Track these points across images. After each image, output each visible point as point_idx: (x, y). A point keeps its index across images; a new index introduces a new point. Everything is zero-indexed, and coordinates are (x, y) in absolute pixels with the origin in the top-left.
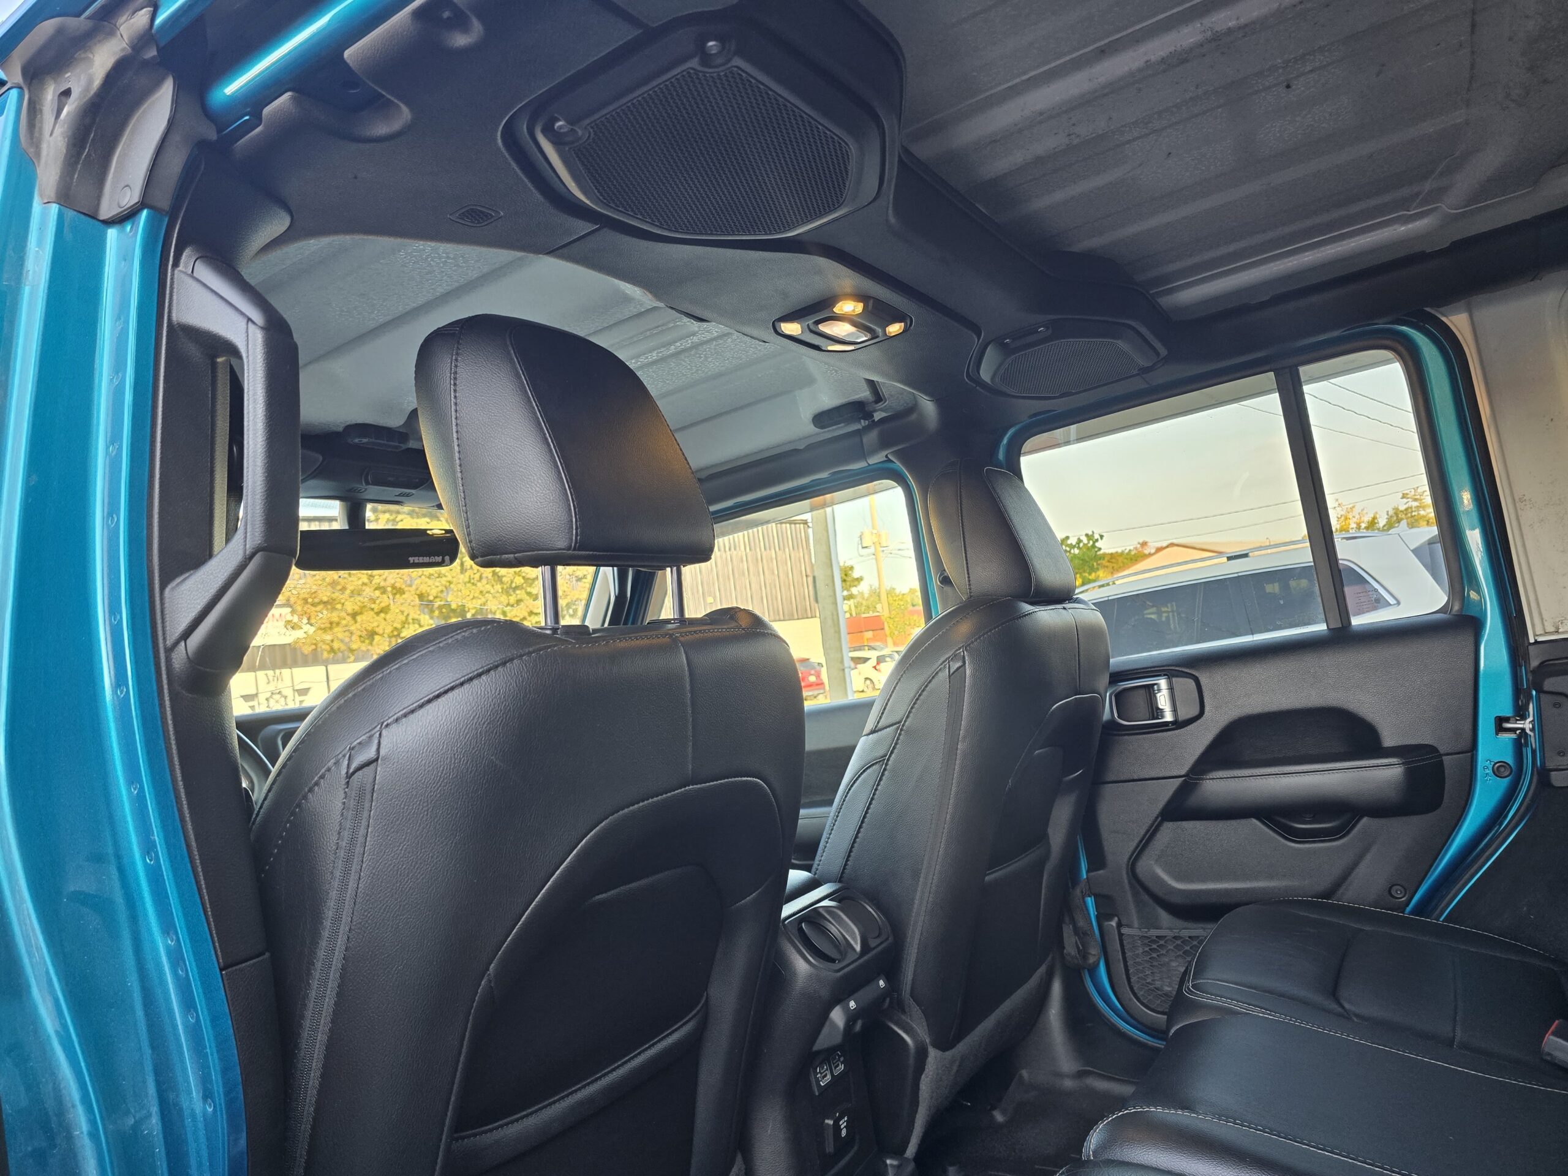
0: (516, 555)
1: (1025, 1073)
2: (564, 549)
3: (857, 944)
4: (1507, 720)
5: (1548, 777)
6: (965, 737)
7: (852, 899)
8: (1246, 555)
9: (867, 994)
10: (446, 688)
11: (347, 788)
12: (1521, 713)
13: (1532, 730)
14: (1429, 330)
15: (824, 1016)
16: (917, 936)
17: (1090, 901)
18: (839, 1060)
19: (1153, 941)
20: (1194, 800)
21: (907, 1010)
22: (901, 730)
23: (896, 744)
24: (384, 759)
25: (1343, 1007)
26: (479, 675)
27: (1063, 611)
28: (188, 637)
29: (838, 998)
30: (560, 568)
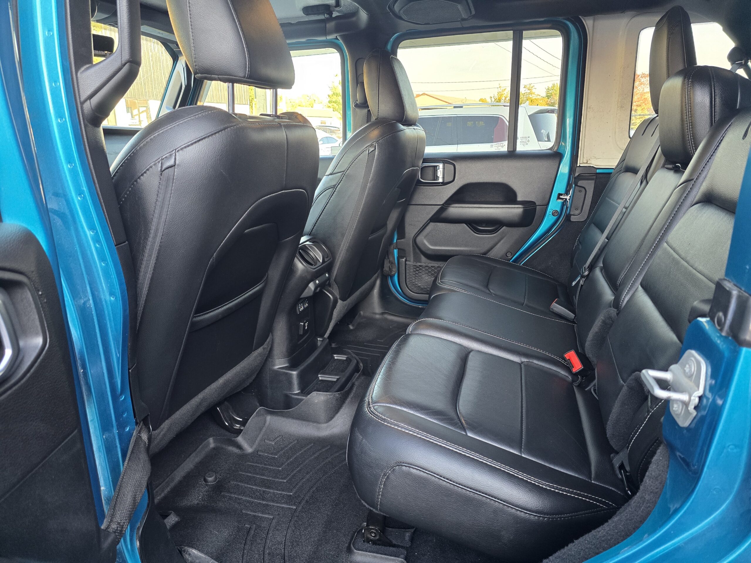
0: (219, 76)
1: (362, 313)
2: (242, 77)
3: (321, 259)
4: (561, 195)
5: (570, 217)
6: (371, 181)
7: (317, 242)
8: (461, 107)
9: (322, 278)
10: (203, 137)
11: (161, 176)
12: (567, 193)
13: (569, 199)
14: (576, 25)
15: (307, 285)
16: (340, 258)
17: (396, 251)
18: (306, 302)
19: (418, 267)
20: (444, 215)
21: (332, 286)
22: (344, 175)
23: (341, 181)
24: (178, 165)
25: (490, 291)
26: (215, 133)
27: (414, 130)
28: (91, 99)
29: (312, 280)
30: (235, 84)
